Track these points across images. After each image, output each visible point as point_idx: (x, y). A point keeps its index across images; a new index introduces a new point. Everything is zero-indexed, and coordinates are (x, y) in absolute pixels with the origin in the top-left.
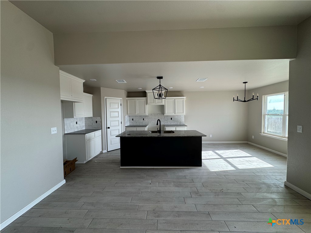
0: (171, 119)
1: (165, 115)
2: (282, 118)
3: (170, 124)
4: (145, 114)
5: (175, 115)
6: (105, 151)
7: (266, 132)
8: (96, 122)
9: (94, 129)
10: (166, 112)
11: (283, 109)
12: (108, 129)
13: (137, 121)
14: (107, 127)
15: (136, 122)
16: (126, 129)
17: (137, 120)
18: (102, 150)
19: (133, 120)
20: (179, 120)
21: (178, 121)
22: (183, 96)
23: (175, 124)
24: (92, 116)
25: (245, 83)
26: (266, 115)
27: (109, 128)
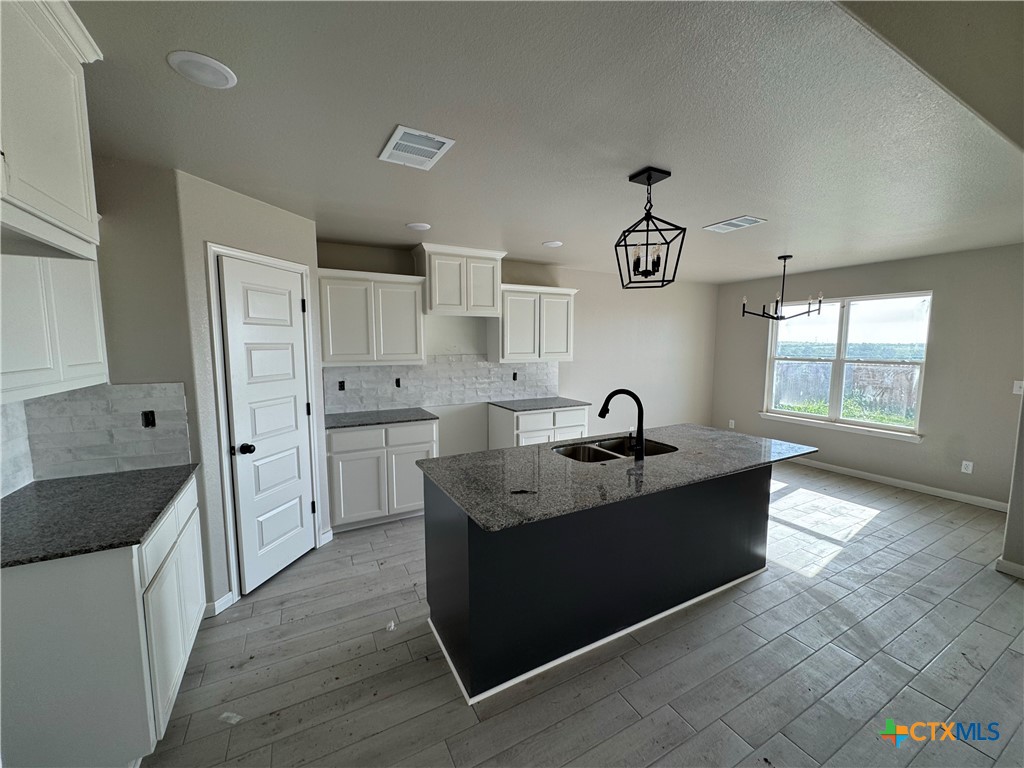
0: (515, 377)
1: (501, 361)
2: (830, 369)
3: (512, 399)
4: (416, 356)
5: (539, 360)
6: (225, 601)
7: (773, 408)
8: (149, 419)
9: (127, 468)
10: (508, 350)
11: (835, 342)
12: (240, 458)
13: (363, 394)
14: (238, 444)
15: (361, 399)
16: (329, 439)
17: (364, 386)
18: (210, 598)
19: (342, 386)
20: (540, 381)
21: (537, 386)
22: (557, 286)
23: (526, 397)
24: (105, 379)
25: (784, 258)
26: (777, 361)
27: (247, 449)
